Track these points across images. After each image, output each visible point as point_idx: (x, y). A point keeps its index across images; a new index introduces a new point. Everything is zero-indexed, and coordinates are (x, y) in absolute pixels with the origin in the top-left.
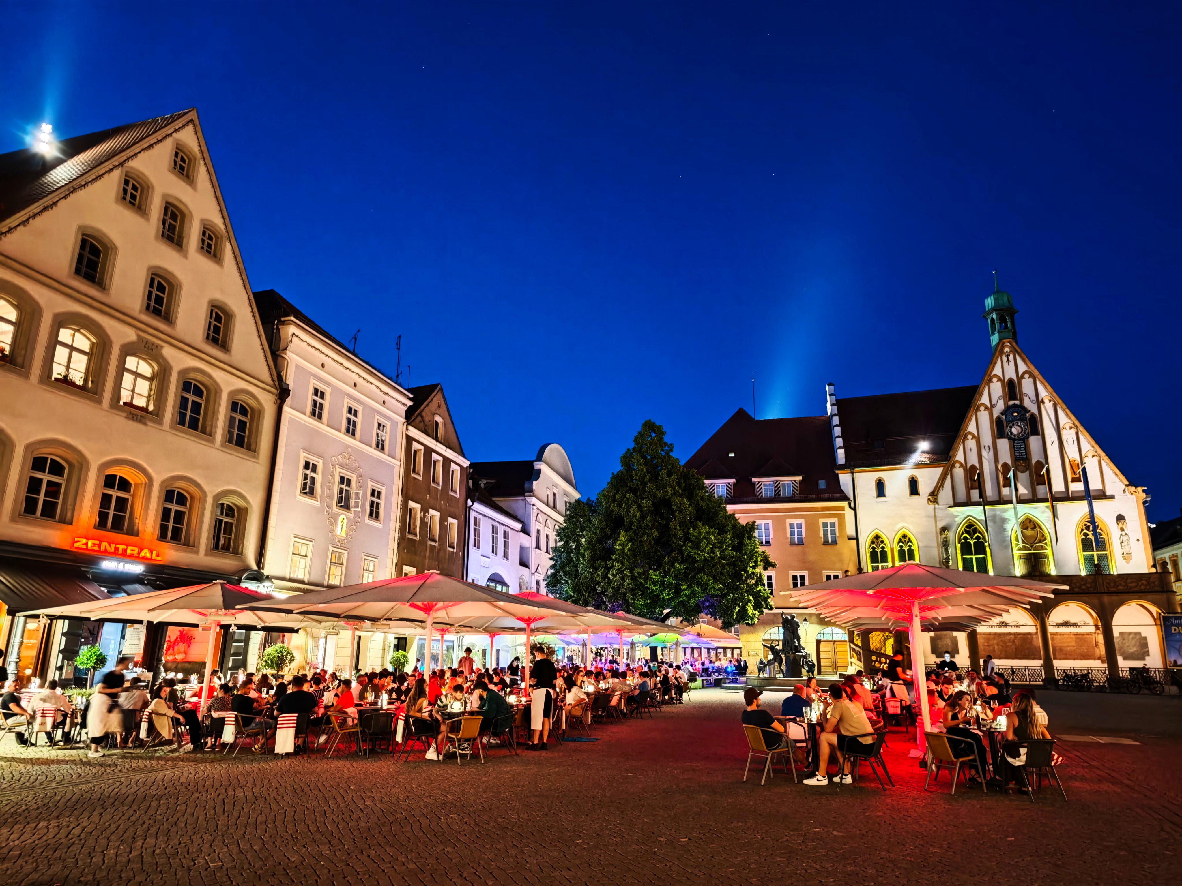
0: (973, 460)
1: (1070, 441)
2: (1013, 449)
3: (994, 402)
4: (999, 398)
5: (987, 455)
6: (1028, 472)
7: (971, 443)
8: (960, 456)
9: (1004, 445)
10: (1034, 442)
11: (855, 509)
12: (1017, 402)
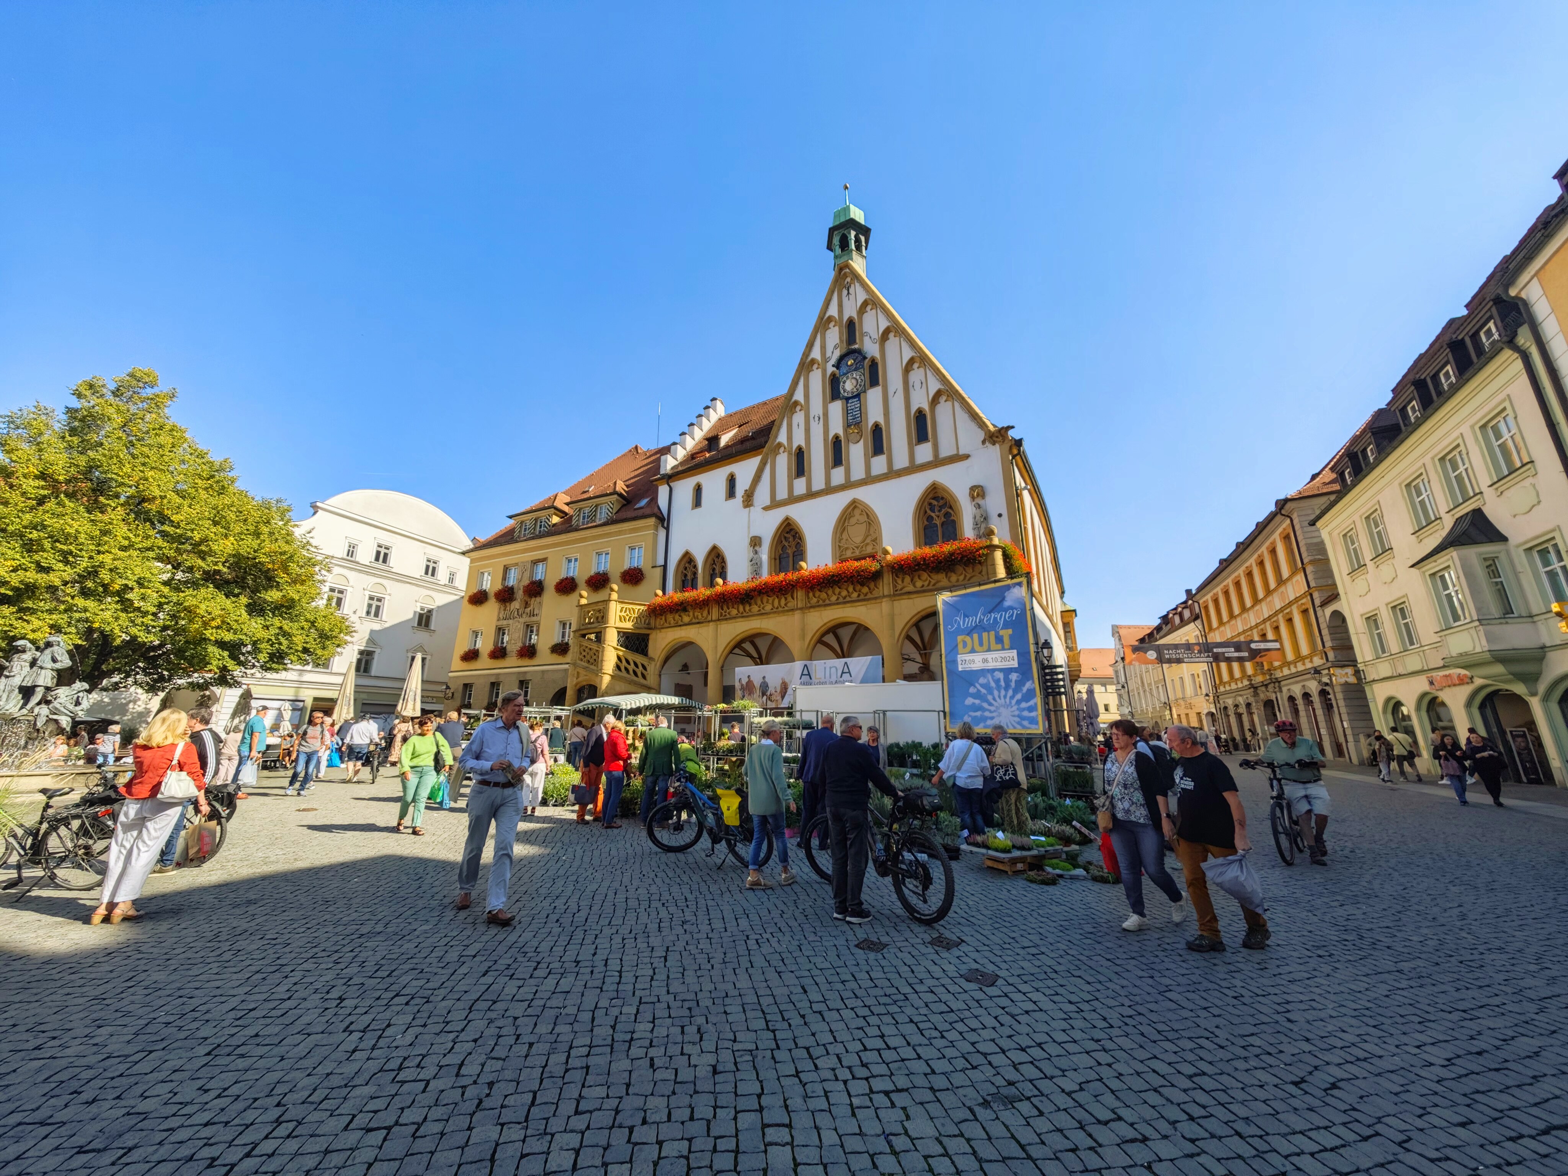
0: (799, 440)
1: (917, 385)
2: (846, 412)
3: (829, 354)
4: (835, 347)
5: (817, 430)
6: (862, 442)
7: (799, 418)
8: (782, 438)
9: (836, 408)
10: (874, 396)
11: (667, 529)
12: (856, 346)
